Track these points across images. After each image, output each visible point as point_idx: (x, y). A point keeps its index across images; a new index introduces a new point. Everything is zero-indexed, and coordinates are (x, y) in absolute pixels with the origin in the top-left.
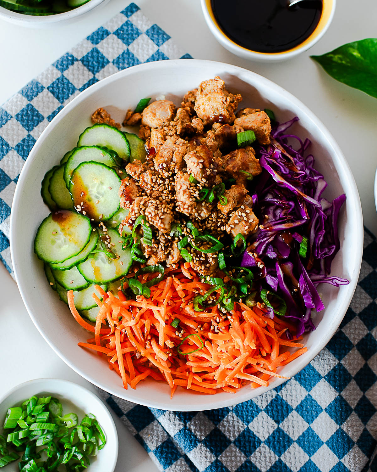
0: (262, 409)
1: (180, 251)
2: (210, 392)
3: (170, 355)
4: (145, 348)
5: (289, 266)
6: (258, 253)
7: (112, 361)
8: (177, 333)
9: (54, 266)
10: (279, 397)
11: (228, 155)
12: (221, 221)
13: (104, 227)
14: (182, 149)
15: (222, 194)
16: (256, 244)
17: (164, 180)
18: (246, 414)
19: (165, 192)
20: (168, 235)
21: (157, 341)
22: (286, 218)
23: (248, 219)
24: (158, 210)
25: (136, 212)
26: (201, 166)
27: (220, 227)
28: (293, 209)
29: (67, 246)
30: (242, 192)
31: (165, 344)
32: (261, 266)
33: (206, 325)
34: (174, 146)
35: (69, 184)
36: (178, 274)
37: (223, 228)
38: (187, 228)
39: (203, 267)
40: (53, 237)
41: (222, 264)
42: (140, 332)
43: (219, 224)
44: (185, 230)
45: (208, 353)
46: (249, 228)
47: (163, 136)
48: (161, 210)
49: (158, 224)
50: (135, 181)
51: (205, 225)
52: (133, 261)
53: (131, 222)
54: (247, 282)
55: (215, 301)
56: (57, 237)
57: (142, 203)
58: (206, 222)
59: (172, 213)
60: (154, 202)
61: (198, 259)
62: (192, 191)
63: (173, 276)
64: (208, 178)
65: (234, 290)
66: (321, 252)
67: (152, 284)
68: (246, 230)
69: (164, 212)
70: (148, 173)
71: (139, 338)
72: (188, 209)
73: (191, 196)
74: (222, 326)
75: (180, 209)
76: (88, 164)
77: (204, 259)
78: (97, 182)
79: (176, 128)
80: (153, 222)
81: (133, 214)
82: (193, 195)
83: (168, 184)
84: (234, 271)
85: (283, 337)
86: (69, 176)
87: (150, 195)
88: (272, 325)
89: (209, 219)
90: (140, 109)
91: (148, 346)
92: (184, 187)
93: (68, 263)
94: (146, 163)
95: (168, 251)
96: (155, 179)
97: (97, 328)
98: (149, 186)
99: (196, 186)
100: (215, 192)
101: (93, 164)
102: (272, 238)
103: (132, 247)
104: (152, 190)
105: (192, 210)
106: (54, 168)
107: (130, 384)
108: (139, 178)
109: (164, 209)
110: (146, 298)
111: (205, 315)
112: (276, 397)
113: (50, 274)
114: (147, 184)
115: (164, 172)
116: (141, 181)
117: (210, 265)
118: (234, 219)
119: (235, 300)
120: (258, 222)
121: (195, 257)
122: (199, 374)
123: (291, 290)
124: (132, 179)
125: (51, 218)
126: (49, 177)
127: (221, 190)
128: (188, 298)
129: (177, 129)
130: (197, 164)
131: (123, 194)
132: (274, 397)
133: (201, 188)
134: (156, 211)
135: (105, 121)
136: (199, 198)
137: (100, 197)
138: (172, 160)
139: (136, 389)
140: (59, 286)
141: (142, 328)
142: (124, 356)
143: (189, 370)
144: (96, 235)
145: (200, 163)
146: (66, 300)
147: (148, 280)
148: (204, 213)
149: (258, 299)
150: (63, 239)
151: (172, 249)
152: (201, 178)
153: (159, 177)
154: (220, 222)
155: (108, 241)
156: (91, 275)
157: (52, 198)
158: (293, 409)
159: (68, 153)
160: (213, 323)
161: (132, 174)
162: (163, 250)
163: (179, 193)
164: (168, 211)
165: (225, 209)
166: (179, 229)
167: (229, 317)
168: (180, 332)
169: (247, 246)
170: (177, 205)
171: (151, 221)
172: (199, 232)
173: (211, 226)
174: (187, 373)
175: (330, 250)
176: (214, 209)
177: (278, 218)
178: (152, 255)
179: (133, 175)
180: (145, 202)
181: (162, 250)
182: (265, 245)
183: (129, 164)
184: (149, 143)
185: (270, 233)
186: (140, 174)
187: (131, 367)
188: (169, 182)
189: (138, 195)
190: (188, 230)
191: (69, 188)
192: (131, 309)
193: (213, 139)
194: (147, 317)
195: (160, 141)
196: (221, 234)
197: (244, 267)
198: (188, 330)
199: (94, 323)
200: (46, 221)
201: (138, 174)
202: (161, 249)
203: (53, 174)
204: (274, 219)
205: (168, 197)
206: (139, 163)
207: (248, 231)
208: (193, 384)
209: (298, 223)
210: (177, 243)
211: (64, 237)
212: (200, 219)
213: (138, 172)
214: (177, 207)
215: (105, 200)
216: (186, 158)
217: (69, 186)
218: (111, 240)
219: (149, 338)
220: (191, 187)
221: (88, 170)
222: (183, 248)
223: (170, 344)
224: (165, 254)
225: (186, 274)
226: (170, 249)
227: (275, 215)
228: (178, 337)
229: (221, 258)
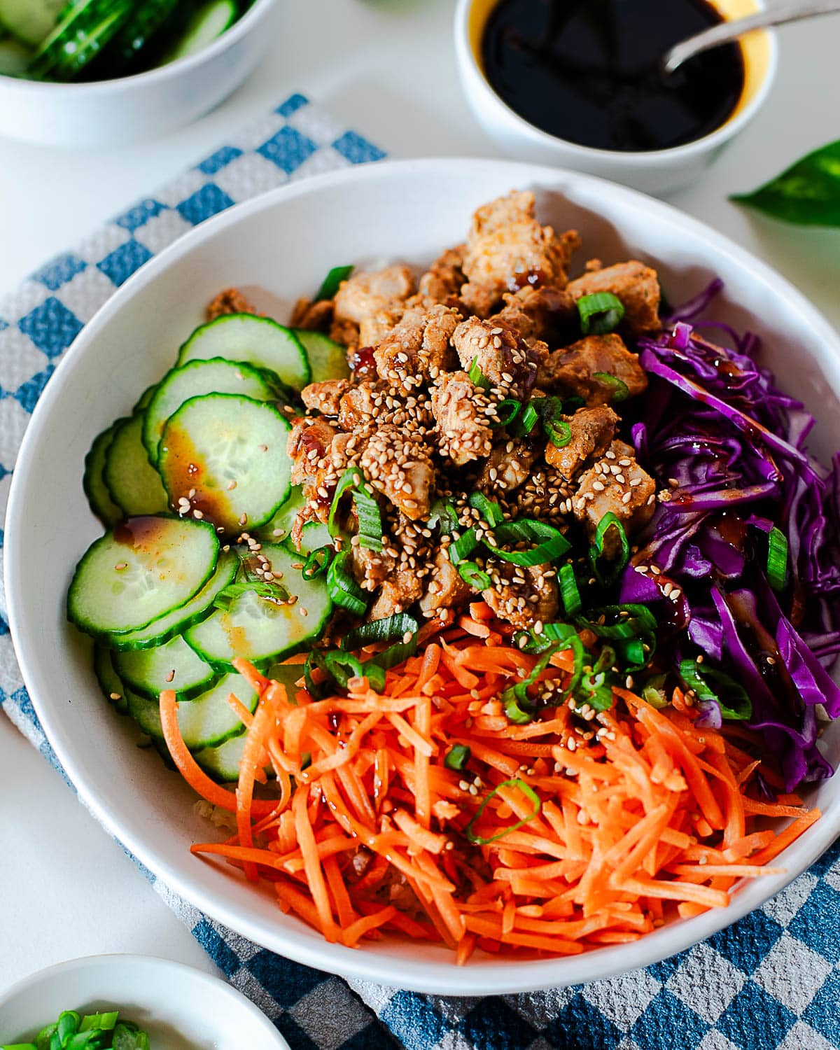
0: (712, 1023)
1: (458, 567)
2: (567, 946)
3: (449, 846)
4: (379, 832)
5: (746, 598)
6: (661, 567)
8: (463, 785)
9: (122, 640)
10: (753, 987)
12: (559, 493)
14: (443, 322)
15: (556, 421)
16: (655, 546)
17: (403, 401)
18: (667, 1041)
19: (407, 423)
20: (423, 526)
21: (411, 810)
22: (723, 478)
23: (627, 478)
24: (395, 451)
25: (337, 463)
26: (497, 342)
27: (557, 504)
28: (739, 459)
29: (156, 591)
30: (606, 419)
31: (433, 813)
32: (674, 596)
33: (539, 763)
34: (424, 318)
35: (156, 452)
37: (565, 507)
38: (471, 508)
39: (522, 602)
40: (117, 578)
41: (571, 595)
42: (362, 790)
43: (552, 500)
44: (466, 512)
45: (553, 837)
46: (632, 499)
47: (390, 322)
48: (402, 450)
49: (395, 486)
50: (328, 419)
51: (518, 504)
52: (333, 605)
53: (325, 495)
54: (640, 634)
55: (560, 691)
56: (127, 576)
57: (351, 444)
58: (520, 497)
59: (430, 459)
61: (506, 582)
62: (479, 402)
63: (442, 640)
64: (519, 374)
65: (609, 656)
66: (823, 573)
67: (389, 664)
68: (625, 505)
69: (410, 455)
70: (362, 389)
71: (362, 811)
72: (471, 442)
73: (476, 413)
75: (450, 448)
76: (205, 399)
77: (523, 582)
78: (228, 439)
80: (384, 484)
81: (330, 469)
82: (484, 413)
83: (414, 409)
85: (752, 789)
86: (154, 437)
88: (719, 744)
89: (527, 488)
90: (329, 290)
91: (385, 827)
92: (459, 396)
93: (161, 628)
95: (426, 571)
96: (380, 398)
97: (243, 793)
99: (487, 394)
100: (538, 408)
101: (217, 398)
102: (692, 531)
103: (329, 574)
105: (483, 444)
108: (338, 407)
109: (410, 450)
110: (374, 688)
111: (536, 729)
112: (746, 987)
114: (359, 414)
115: (402, 374)
116: (343, 414)
117: (540, 597)
118: (590, 483)
119: (613, 680)
120: (654, 485)
121: (500, 577)
123: (760, 661)
125: (110, 540)
126: (103, 446)
127: (552, 413)
130: (487, 339)
131: (298, 446)
132: (739, 989)
133: (501, 397)
134: (390, 451)
136: (498, 420)
137: (239, 473)
138: (420, 347)
141: (368, 778)
142: (324, 863)
143: (502, 892)
144: (230, 559)
145: (494, 335)
147: (376, 654)
148: (514, 470)
149: (672, 682)
150: (143, 578)
151: (436, 566)
152: (501, 373)
153: (389, 394)
154: (556, 495)
155: (264, 567)
156: (222, 650)
157: (113, 499)
158: (795, 1018)
161: (320, 404)
162: (413, 566)
164: (419, 455)
165: (564, 458)
166: (450, 511)
167: (602, 733)
168: (471, 783)
169: (632, 553)
170: (441, 442)
171: (377, 479)
173: (534, 503)
174: (500, 903)
176: (538, 462)
177: (703, 478)
178: (385, 583)
180: (360, 442)
181: (409, 567)
182: (677, 546)
184: (357, 345)
185: (687, 516)
186: (340, 397)
187: (342, 894)
188: (417, 404)
190: (475, 512)
191: (155, 465)
192: (336, 723)
194: (379, 742)
197: (629, 603)
198: (492, 778)
199: (229, 783)
200: (99, 546)
201: (333, 399)
202: (407, 564)
203: (116, 437)
205: (417, 431)
207: (630, 508)
208: (516, 930)
209: (757, 491)
210: (448, 548)
211: (148, 573)
212: (503, 485)
213: (335, 396)
214: (442, 447)
215: (252, 479)
216: (456, 340)
217: (156, 459)
218: (273, 564)
219: (387, 807)
220: (474, 394)
221: (204, 415)
222: (465, 559)
223: (445, 810)
224: (417, 578)
225: (476, 630)
226: (430, 566)
227: (694, 479)
228: (467, 795)
229: (567, 577)
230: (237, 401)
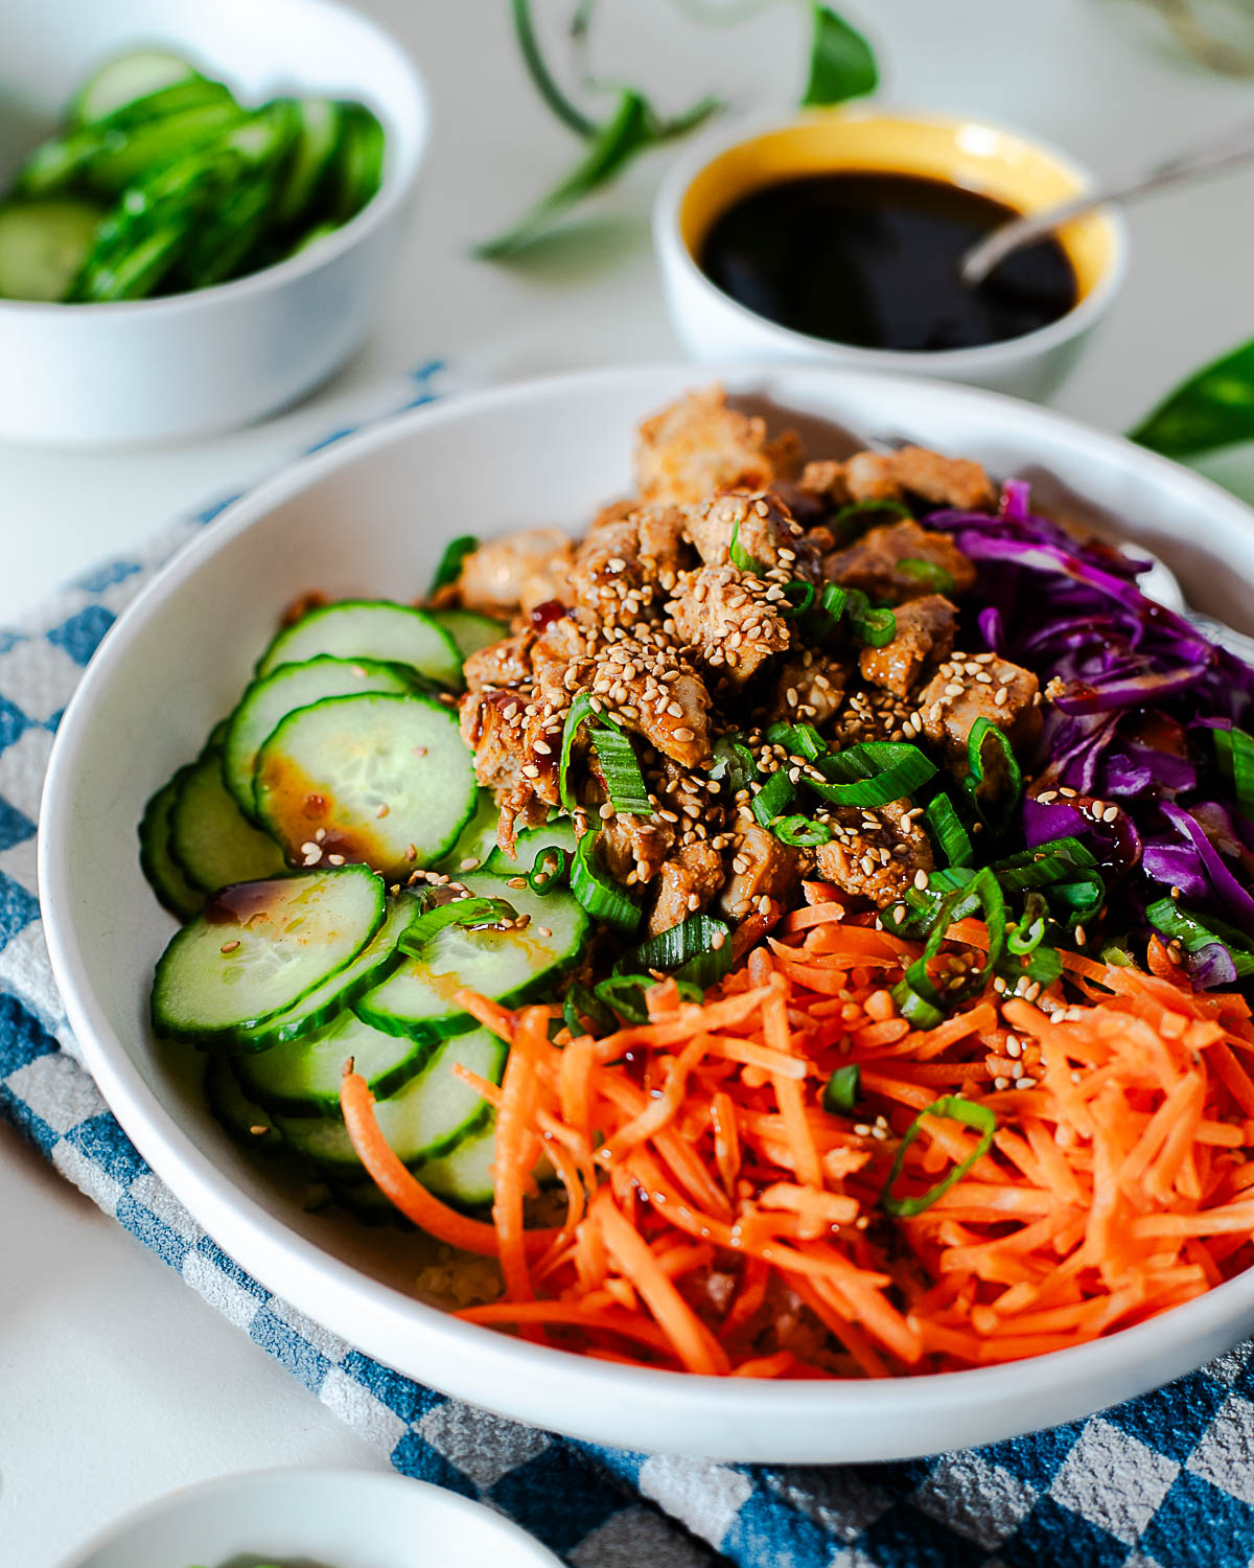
1: (772, 828)
5: (1211, 813)
6: (1076, 788)
8: (862, 1129)
9: (258, 1034)
12: (895, 716)
13: (432, 876)
16: (1057, 767)
17: (629, 629)
20: (706, 777)
21: (789, 1178)
22: (1131, 663)
23: (993, 675)
25: (558, 701)
26: (761, 509)
28: (1144, 639)
32: (1109, 816)
33: (969, 1085)
37: (911, 726)
38: (771, 745)
39: (885, 854)
40: (227, 961)
41: (954, 838)
42: (698, 1165)
43: (889, 723)
44: (766, 753)
45: (1024, 1181)
46: (1009, 698)
52: (590, 918)
53: (546, 750)
55: (975, 970)
56: (245, 956)
57: (570, 675)
58: (839, 727)
61: (852, 831)
62: (753, 587)
63: (770, 940)
65: (1038, 905)
67: (695, 979)
68: (1001, 707)
69: (667, 663)
71: (707, 1198)
73: (754, 600)
76: (314, 709)
77: (879, 827)
78: (363, 755)
80: (638, 709)
81: (546, 713)
82: (764, 599)
86: (243, 780)
88: (1242, 1008)
89: (846, 714)
93: (319, 1003)
95: (725, 841)
99: (763, 578)
101: (332, 704)
102: (1107, 738)
106: (177, 775)
108: (528, 664)
115: (622, 589)
117: (909, 846)
120: (1035, 679)
121: (843, 826)
126: (162, 811)
130: (744, 510)
133: (784, 579)
136: (788, 605)
137: (389, 794)
138: (639, 551)
141: (704, 1147)
144: (405, 903)
145: (755, 501)
148: (821, 689)
150: (270, 953)
151: (738, 834)
152: (776, 549)
154: (891, 718)
162: (703, 836)
164: (680, 663)
166: (740, 752)
168: (872, 1125)
171: (628, 705)
173: (862, 731)
178: (666, 865)
181: (698, 838)
182: (1091, 760)
185: (1090, 721)
186: (528, 649)
190: (779, 749)
191: (253, 819)
194: (714, 1088)
198: (902, 1114)
202: (693, 834)
207: (1010, 710)
209: (1183, 675)
210: (749, 801)
211: (276, 945)
212: (810, 711)
215: (412, 796)
217: (253, 810)
220: (743, 578)
221: (316, 728)
222: (779, 815)
224: (714, 851)
226: (729, 832)
228: (871, 1141)
229: (943, 813)
230: (365, 702)
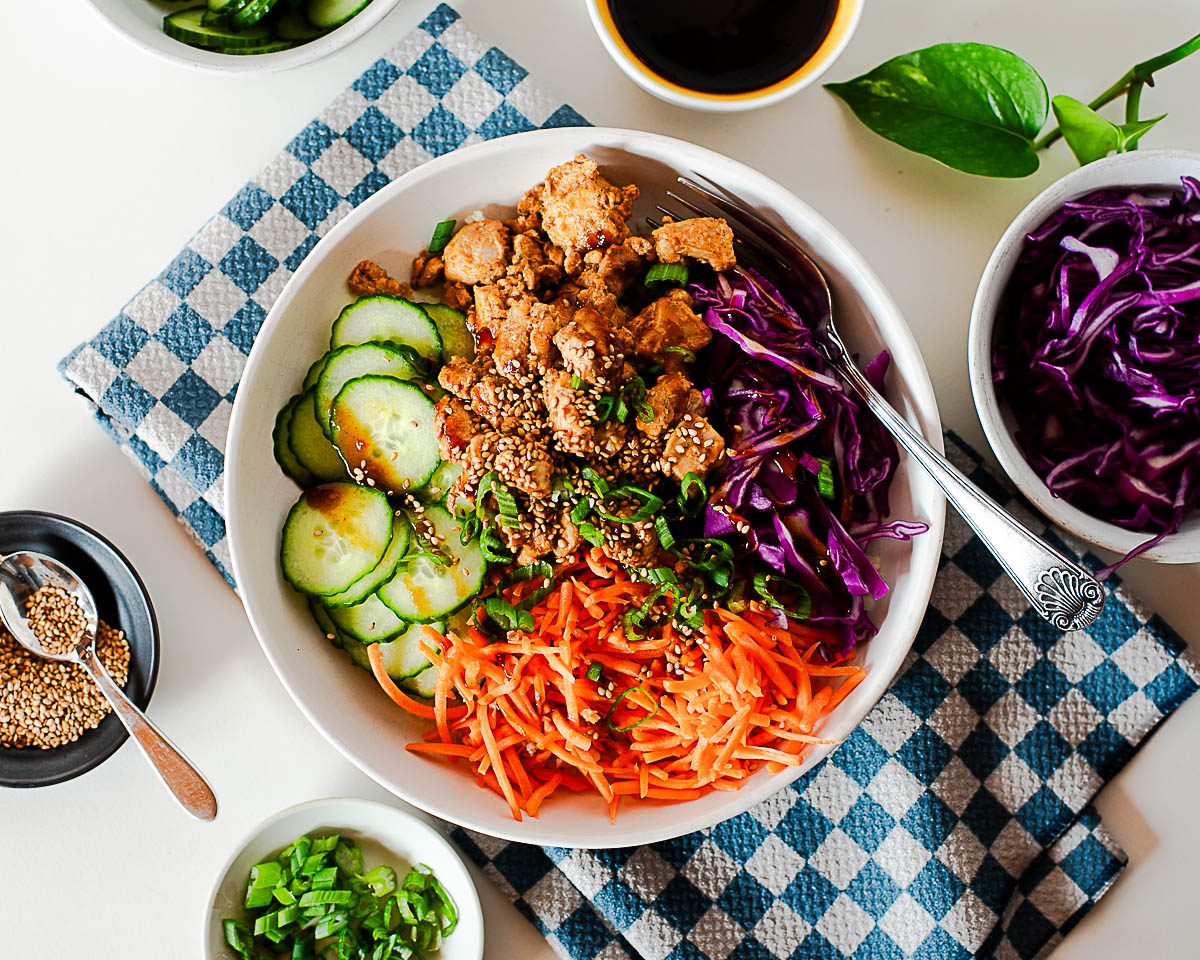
1: (578, 527)
2: (688, 795)
3: (595, 737)
4: (543, 732)
5: (801, 518)
6: (732, 505)
7: (482, 770)
8: (601, 691)
9: (331, 601)
11: (637, 319)
12: (650, 453)
13: (416, 504)
14: (544, 325)
15: (642, 400)
16: (727, 487)
17: (521, 392)
19: (526, 415)
20: (548, 500)
21: (564, 714)
22: (777, 425)
23: (702, 440)
24: (520, 457)
25: (477, 467)
26: (591, 354)
27: (649, 466)
28: (788, 405)
29: (349, 555)
30: (681, 388)
31: (581, 718)
32: (745, 530)
33: (655, 664)
34: (529, 322)
35: (329, 428)
36: (582, 572)
37: (655, 467)
38: (583, 480)
39: (630, 552)
40: (316, 542)
41: (666, 538)
42: (527, 702)
43: (645, 461)
44: (580, 484)
45: (671, 720)
46: (706, 458)
47: (500, 301)
48: (526, 455)
49: (524, 484)
50: (462, 403)
51: (619, 468)
52: (487, 562)
53: (471, 489)
54: (722, 566)
55: (665, 614)
56: (325, 542)
57: (485, 447)
58: (620, 461)
59: (548, 457)
60: (508, 441)
61: (616, 538)
62: (581, 406)
63: (573, 578)
64: (608, 374)
65: (699, 586)
66: (864, 479)
67: (534, 603)
68: (701, 463)
69: (532, 458)
70: (486, 383)
71: (528, 715)
72: (579, 444)
73: (581, 416)
74: (688, 662)
75: (563, 445)
76: (362, 382)
77: (629, 536)
78: (384, 416)
79: (523, 278)
80: (515, 482)
81: (472, 472)
82: (585, 414)
83: (530, 399)
84: (692, 547)
85: (815, 660)
86: (326, 414)
87: (499, 427)
88: (787, 640)
89: (625, 453)
91: (547, 728)
92: (564, 402)
93: (359, 590)
94: (477, 360)
95: (555, 532)
96: (502, 392)
97: (440, 710)
98: (492, 409)
99: (587, 394)
100: (627, 398)
101: (371, 380)
102: (756, 470)
103: (482, 537)
104: (499, 416)
105: (587, 443)
106: (293, 400)
107: (525, 810)
108: (469, 394)
109: (531, 452)
110: (526, 633)
111: (650, 645)
113: (324, 617)
114: (488, 405)
115: (518, 376)
116: (474, 402)
117: (643, 544)
118: (673, 446)
119: (704, 606)
120: (723, 444)
121: (611, 534)
122: (660, 764)
123: (814, 563)
124: (455, 399)
125: (304, 504)
126: (285, 422)
127: (638, 393)
128: (610, 617)
129: (526, 279)
130: (583, 350)
131: (442, 433)
133: (598, 397)
134: (517, 459)
135: (378, 287)
136: (597, 418)
137: (398, 443)
138: (529, 351)
139: (540, 816)
140: (347, 639)
141: (530, 693)
142: (503, 754)
143: (637, 759)
144: (402, 523)
145: (588, 348)
146: (365, 664)
147: (523, 595)
148: (612, 443)
149: (751, 595)
150: (337, 542)
151: (562, 527)
152: (596, 378)
153: (508, 388)
154: (647, 455)
155: (430, 531)
156: (408, 606)
157: (299, 461)
159: (316, 365)
160: (669, 657)
161: (454, 390)
162: (544, 531)
163: (556, 414)
164: (539, 454)
165: (652, 428)
166: (567, 485)
167: (699, 641)
168: (606, 688)
169: (709, 494)
170: (555, 438)
171: (510, 481)
172: (608, 482)
173: (632, 467)
174: (636, 767)
175: (881, 469)
176: (631, 431)
177: (761, 427)
178: (524, 546)
179: (457, 390)
180: (492, 445)
181: (542, 531)
182: (744, 487)
183: (444, 370)
184: (475, 319)
185: (751, 460)
186: (470, 387)
187: (521, 775)
188: (532, 395)
189: (473, 431)
190: (586, 483)
191: (329, 437)
192: (501, 660)
193: (604, 291)
194: (536, 670)
195: (497, 313)
196: (654, 479)
197: (711, 537)
198: (623, 681)
199: (430, 700)
200: (296, 511)
201: (465, 388)
202: (539, 530)
203: (294, 413)
204: (753, 432)
205: (534, 424)
206: (463, 363)
207: (706, 465)
208: (651, 786)
209: (805, 430)
210: (569, 512)
211: (340, 538)
212: (606, 456)
213: (466, 385)
214: (556, 442)
215: (409, 449)
216: (557, 340)
217: (329, 433)
218: (436, 527)
219: (547, 710)
220: (577, 398)
221: (362, 394)
222: (583, 520)
223: (590, 716)
224: (549, 540)
225: (599, 571)
226: (558, 527)
227: (754, 423)
228: (604, 699)
229: (662, 526)
